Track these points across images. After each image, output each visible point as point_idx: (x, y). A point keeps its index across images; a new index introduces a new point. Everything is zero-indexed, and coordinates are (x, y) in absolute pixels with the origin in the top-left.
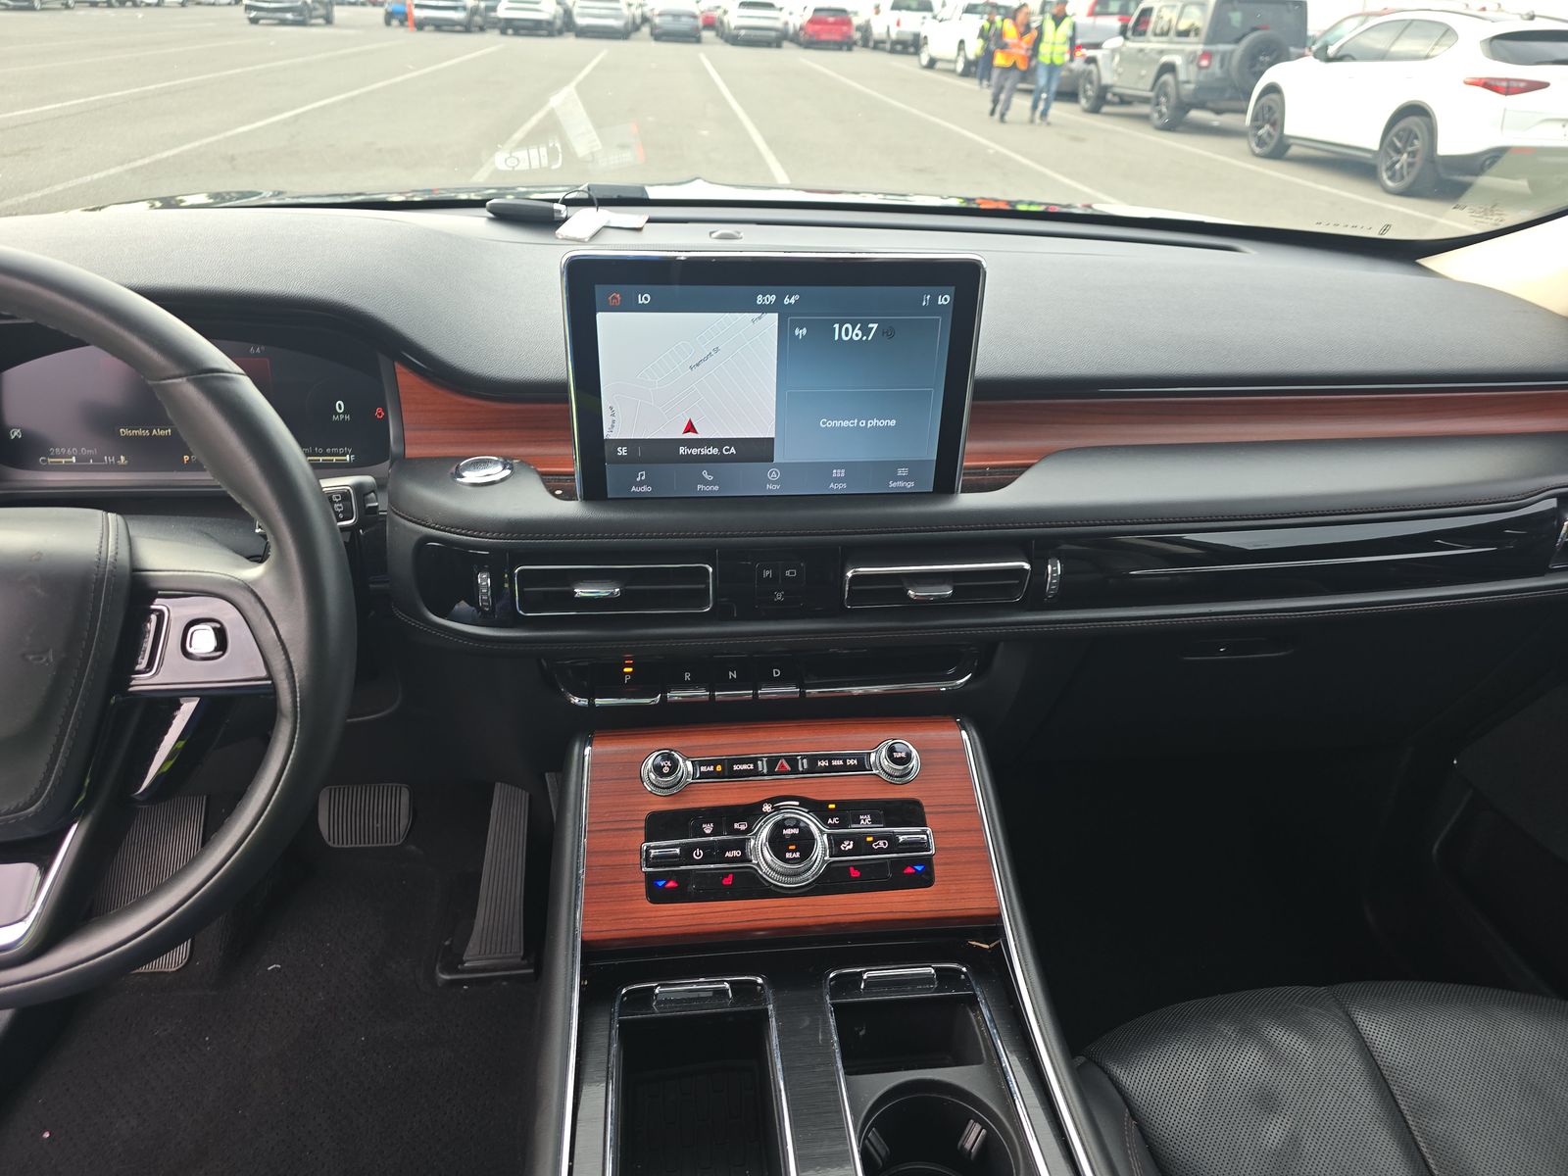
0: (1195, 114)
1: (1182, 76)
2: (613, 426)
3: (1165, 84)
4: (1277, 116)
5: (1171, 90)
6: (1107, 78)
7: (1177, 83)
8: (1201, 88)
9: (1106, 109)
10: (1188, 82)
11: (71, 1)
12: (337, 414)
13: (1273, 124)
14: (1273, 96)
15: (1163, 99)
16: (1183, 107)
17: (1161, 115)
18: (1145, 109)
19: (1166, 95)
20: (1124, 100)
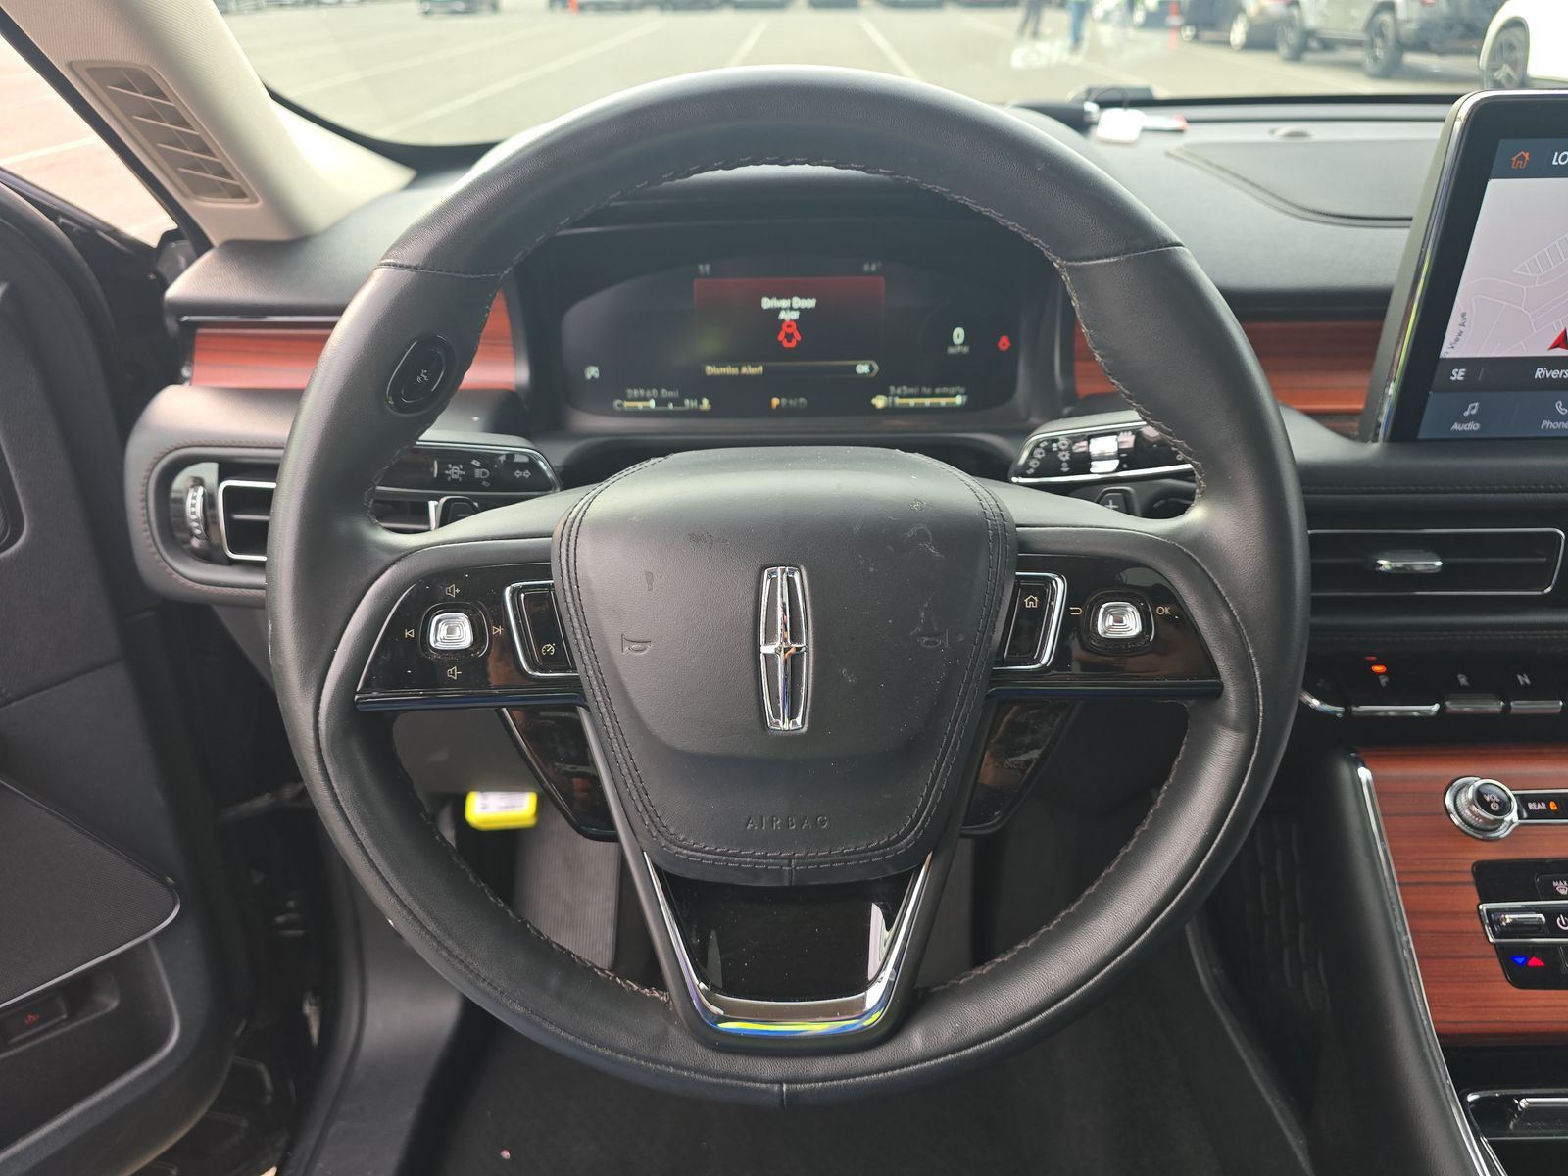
0: (1412, 59)
1: (1402, 13)
2: (1457, 340)
3: (1382, 25)
4: (1519, 54)
5: (1390, 33)
6: (1312, 21)
7: (1395, 20)
8: (1426, 27)
9: (1309, 56)
10: (1408, 21)
11: (263, 2)
12: (953, 345)
13: (1514, 64)
14: (1517, 32)
15: (1378, 42)
16: (1402, 46)
17: (1375, 59)
18: (1357, 54)
19: (1382, 36)
20: (1328, 45)
